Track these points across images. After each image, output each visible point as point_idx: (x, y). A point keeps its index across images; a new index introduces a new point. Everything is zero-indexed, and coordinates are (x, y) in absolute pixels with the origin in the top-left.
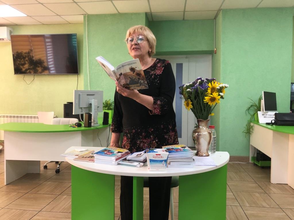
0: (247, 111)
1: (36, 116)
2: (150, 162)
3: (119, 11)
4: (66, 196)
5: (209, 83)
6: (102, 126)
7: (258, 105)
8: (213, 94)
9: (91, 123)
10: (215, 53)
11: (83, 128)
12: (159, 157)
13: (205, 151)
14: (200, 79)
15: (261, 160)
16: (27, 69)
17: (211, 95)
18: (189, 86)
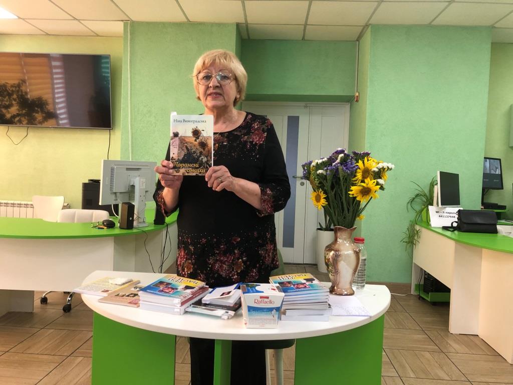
0: (409, 204)
1: (29, 203)
2: (249, 311)
3: (189, 18)
4: (81, 358)
5: (360, 161)
6: (152, 227)
7: (428, 194)
8: (366, 181)
9: (133, 220)
10: (357, 101)
11: (117, 231)
12: (266, 302)
13: (348, 286)
14: (342, 152)
15: (432, 291)
16: (14, 115)
17: (363, 184)
18: (321, 164)
